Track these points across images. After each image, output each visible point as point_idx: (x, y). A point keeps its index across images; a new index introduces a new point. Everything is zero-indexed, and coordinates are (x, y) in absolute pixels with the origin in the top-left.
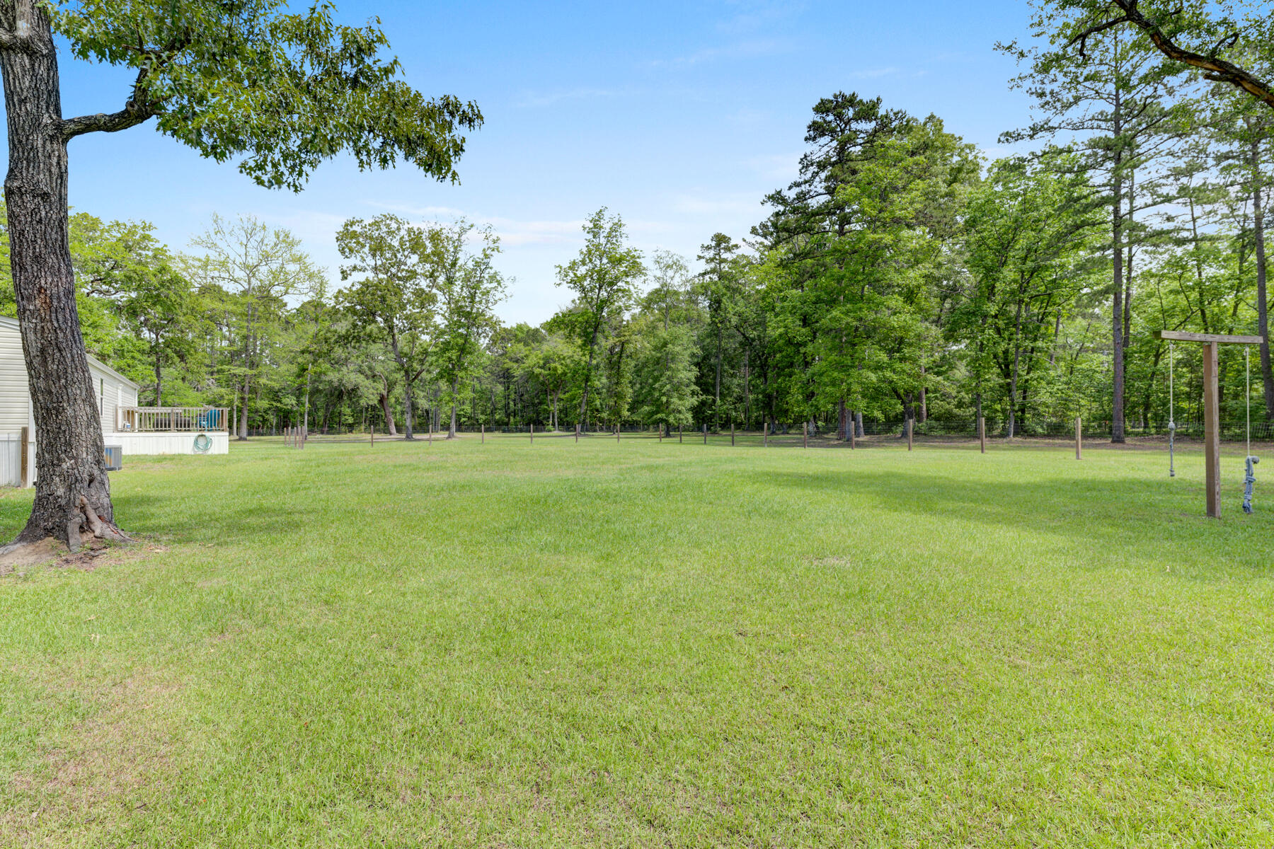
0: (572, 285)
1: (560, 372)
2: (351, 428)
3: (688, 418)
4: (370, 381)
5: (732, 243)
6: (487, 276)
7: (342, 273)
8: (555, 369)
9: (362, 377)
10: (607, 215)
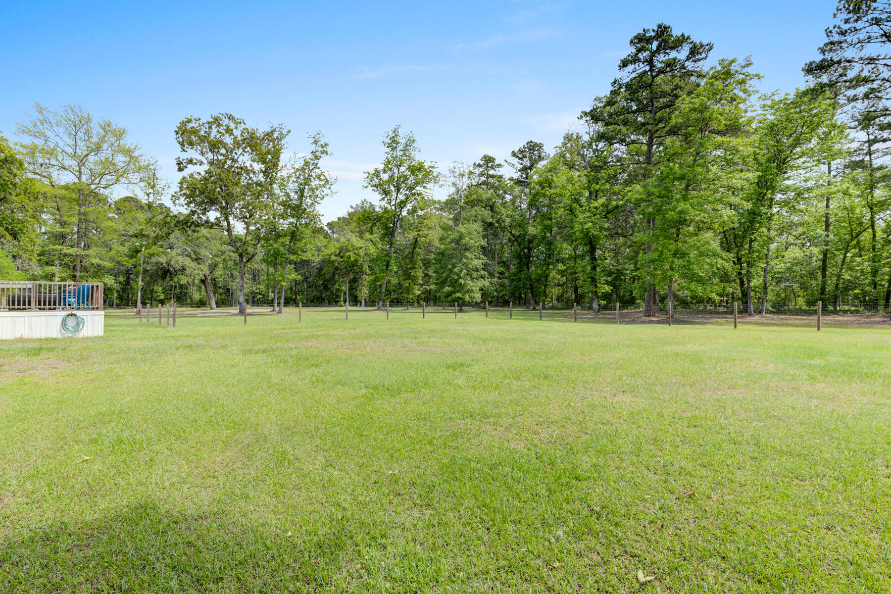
0: (376, 189)
1: (352, 259)
2: (162, 302)
3: (478, 296)
4: (195, 263)
5: (497, 162)
6: (314, 175)
7: (179, 164)
8: (349, 257)
9: (188, 259)
10: (401, 132)
